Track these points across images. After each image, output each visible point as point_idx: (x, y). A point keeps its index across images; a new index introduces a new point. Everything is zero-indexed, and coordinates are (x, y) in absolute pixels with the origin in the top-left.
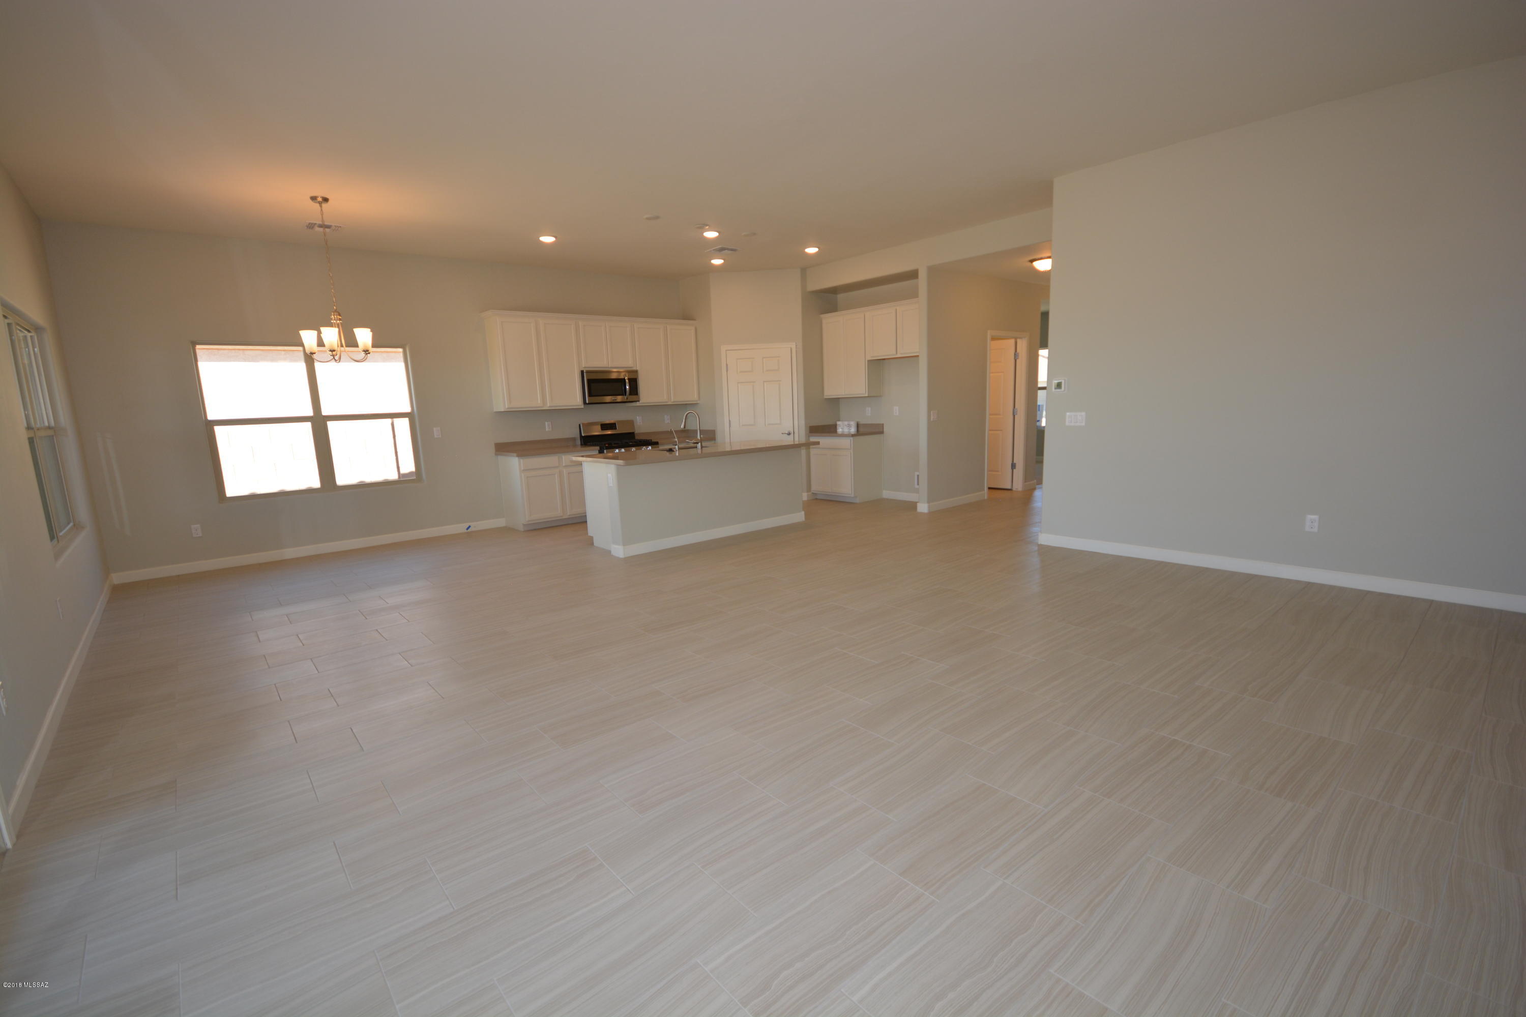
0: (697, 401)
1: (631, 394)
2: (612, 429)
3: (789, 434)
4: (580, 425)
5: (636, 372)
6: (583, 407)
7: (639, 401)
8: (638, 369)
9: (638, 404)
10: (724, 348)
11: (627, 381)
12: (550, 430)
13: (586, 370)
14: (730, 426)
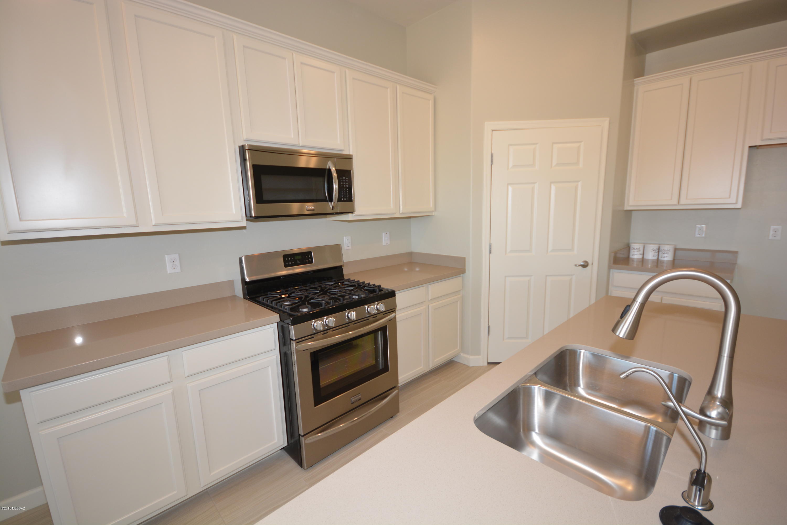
0: (432, 212)
1: (339, 200)
2: (306, 263)
3: (585, 265)
4: (240, 259)
5: (349, 158)
6: (244, 223)
7: (352, 212)
8: (351, 154)
9: (350, 217)
10: (489, 126)
11: (335, 174)
12: (178, 270)
13: (249, 145)
14: (490, 253)
